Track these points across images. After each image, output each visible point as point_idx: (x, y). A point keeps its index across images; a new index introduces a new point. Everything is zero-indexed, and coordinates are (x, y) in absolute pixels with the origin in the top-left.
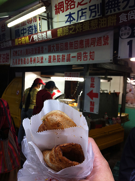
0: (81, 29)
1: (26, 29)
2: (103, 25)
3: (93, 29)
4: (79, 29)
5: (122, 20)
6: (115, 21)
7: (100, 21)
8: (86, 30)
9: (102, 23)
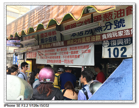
0: (80, 42)
1: (47, 39)
2: (93, 40)
3: (88, 42)
4: (79, 41)
5: (104, 38)
6: (100, 38)
7: (92, 38)
8: (84, 42)
9: (92, 39)
